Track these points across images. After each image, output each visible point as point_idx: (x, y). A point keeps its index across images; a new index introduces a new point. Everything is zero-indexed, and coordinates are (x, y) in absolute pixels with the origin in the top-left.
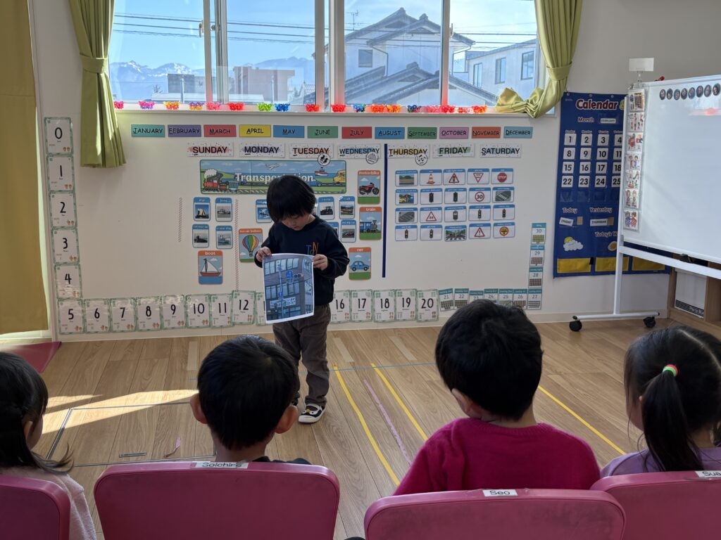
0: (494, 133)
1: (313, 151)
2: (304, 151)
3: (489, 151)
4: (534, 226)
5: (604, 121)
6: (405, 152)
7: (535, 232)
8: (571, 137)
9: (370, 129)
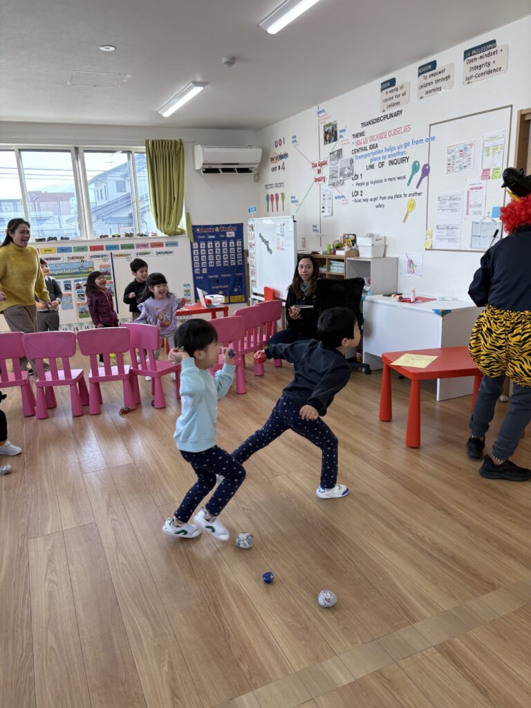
0: (160, 245)
1: (77, 258)
2: (73, 258)
3: (159, 253)
4: (185, 285)
5: (210, 237)
6: (121, 255)
7: (185, 288)
8: (196, 245)
9: (103, 246)
